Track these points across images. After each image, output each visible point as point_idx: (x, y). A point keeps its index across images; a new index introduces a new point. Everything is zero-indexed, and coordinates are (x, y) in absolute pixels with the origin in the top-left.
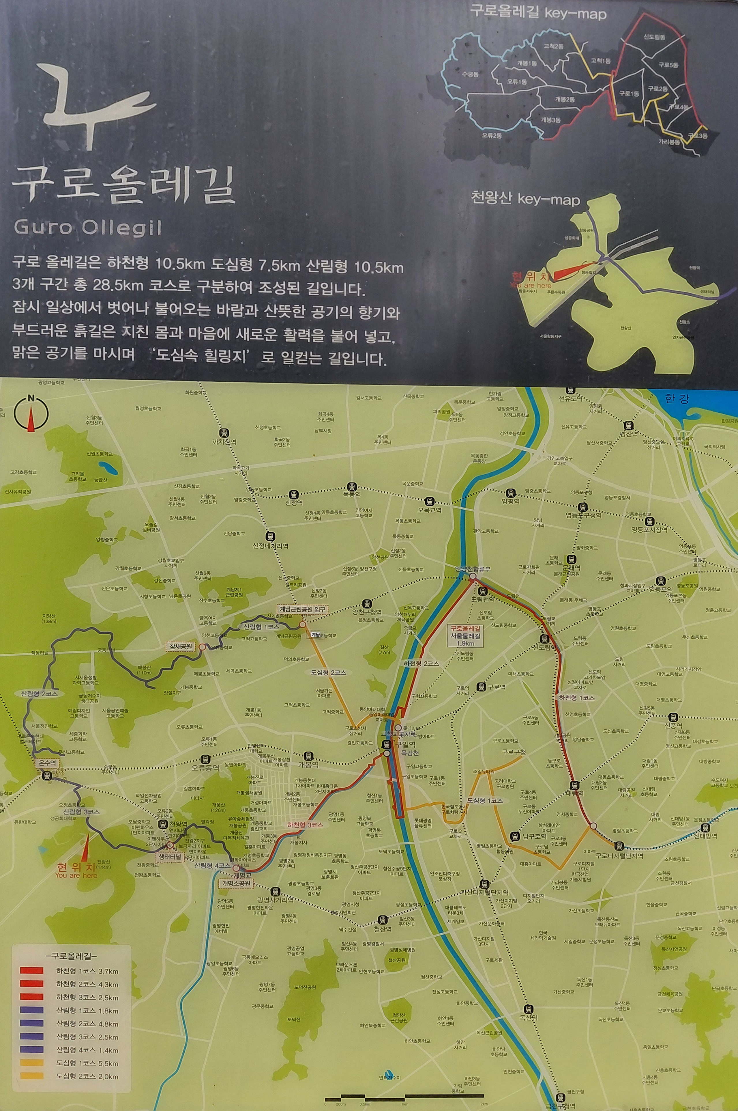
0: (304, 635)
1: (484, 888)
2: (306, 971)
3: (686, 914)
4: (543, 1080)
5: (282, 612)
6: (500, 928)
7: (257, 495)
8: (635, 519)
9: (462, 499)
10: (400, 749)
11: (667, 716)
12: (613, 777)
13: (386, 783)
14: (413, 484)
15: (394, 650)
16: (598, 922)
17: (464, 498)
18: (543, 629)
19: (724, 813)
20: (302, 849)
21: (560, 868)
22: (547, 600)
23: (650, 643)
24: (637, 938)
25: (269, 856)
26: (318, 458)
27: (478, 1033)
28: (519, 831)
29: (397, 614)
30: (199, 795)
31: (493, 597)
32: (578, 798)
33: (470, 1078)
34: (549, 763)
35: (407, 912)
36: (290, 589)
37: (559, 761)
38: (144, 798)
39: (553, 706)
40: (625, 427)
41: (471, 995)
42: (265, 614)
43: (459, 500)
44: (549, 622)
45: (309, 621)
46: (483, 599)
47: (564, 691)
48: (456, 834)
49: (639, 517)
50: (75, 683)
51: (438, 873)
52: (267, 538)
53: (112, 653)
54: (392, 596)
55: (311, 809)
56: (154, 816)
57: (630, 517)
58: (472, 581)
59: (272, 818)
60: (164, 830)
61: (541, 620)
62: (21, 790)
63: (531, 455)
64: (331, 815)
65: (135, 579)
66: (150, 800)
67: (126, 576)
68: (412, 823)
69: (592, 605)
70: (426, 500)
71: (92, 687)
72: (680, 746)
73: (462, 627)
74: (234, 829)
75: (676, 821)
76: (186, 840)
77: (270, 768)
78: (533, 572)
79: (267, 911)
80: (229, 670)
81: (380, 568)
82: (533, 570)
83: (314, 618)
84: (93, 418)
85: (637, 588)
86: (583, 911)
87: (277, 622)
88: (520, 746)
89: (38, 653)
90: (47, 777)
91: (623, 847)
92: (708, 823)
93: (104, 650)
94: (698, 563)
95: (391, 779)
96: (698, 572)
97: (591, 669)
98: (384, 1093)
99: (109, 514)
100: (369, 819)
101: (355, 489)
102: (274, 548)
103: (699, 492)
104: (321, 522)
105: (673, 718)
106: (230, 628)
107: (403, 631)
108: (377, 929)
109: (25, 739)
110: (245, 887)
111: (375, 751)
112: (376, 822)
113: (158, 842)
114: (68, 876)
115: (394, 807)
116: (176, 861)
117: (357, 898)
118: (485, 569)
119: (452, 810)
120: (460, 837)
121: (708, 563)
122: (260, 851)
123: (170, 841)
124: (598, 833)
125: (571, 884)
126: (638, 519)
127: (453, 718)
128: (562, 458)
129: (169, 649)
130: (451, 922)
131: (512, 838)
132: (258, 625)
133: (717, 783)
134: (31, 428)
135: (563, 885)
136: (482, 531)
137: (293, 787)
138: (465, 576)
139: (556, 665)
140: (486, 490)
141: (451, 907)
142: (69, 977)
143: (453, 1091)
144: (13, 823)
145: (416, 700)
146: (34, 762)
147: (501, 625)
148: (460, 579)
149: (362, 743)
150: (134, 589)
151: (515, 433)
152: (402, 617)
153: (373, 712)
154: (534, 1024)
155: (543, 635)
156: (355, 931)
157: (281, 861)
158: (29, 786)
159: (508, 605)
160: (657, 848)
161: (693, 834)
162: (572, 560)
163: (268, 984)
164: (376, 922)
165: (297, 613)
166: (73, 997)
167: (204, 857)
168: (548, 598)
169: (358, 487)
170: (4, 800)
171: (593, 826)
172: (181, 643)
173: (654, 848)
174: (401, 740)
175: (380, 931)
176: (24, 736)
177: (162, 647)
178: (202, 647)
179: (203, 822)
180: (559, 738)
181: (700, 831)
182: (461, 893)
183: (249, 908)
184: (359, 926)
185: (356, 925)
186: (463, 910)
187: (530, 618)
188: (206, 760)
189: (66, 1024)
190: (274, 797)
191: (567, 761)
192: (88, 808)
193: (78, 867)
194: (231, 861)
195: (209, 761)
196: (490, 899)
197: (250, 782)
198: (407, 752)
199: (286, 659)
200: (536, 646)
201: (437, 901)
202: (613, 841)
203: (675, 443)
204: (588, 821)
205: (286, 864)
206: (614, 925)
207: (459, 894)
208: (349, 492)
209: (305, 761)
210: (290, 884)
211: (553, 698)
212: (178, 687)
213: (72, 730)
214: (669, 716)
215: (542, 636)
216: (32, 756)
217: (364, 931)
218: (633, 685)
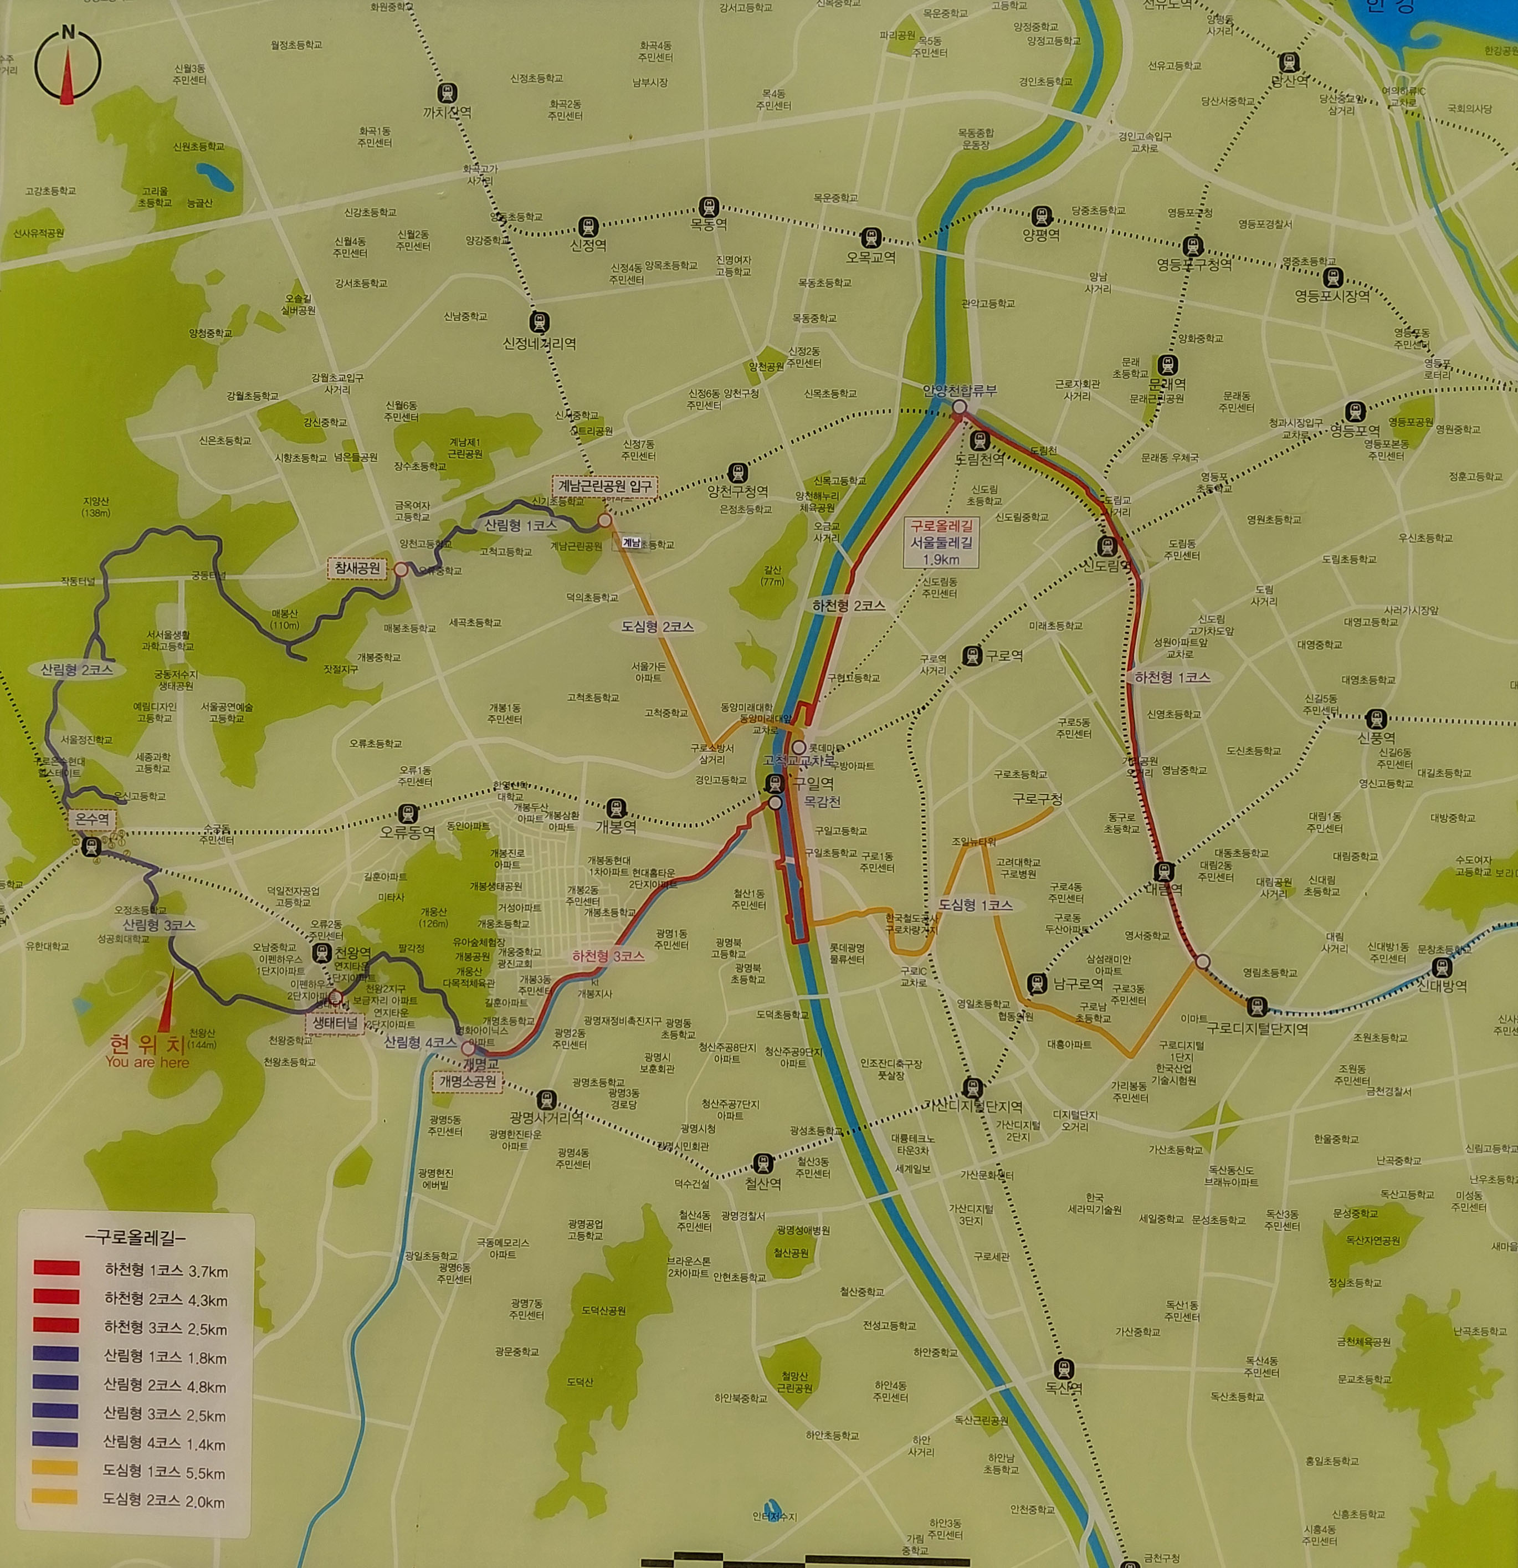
0: (607, 544)
1: (971, 1097)
2: (605, 1273)
3: (1399, 1160)
4: (1093, 1530)
5: (563, 492)
6: (1005, 1185)
7: (513, 228)
8: (1303, 271)
9: (938, 231)
10: (801, 795)
11: (1363, 717)
12: (1246, 854)
13: (772, 867)
14: (836, 198)
15: (794, 575)
16: (1211, 1176)
17: (944, 228)
18: (1106, 523)
19: (1483, 934)
20: (601, 1008)
21: (1131, 1055)
22: (1114, 458)
23: (1330, 554)
24: (1295, 1215)
25: (535, 1022)
26: (639, 145)
27: (959, 1420)
28: (1046, 972)
29: (800, 496)
30: (393, 891)
31: (1001, 454)
32: (1172, 899)
33: (941, 1521)
34: (1110, 823)
35: (813, 1147)
36: (579, 441)
37: (1131, 818)
38: (285, 897)
39: (1122, 697)
40: (1282, 66)
41: (944, 1336)
42: (528, 495)
43: (933, 234)
44: (1119, 507)
45: (619, 513)
46: (981, 458)
47: (1144, 664)
48: (914, 977)
49: (1309, 268)
50: (147, 647)
51: (878, 1062)
52: (532, 326)
53: (219, 580)
54: (790, 454)
55: (620, 922)
56: (304, 935)
57: (1291, 267)
58: (957, 418)
59: (541, 940)
60: (324, 965)
61: (1101, 504)
62: (40, 878)
63: (1085, 129)
64: (661, 934)
65: (268, 419)
66: (296, 900)
67: (247, 413)
68: (825, 953)
69: (1209, 467)
70: (863, 235)
71: (180, 656)
72: (1391, 784)
73: (936, 524)
74: (466, 964)
75: (1379, 953)
76: (369, 986)
77: (537, 834)
78: (1086, 396)
79: (529, 1141)
80: (456, 620)
81: (767, 391)
82: (1086, 390)
83: (628, 505)
84: (188, 69)
85: (1306, 429)
86: (1180, 1151)
87: (552, 514)
88: (1051, 785)
89: (73, 580)
90: (92, 849)
91: (1266, 1010)
92: (1447, 956)
93: (204, 575)
94: (1435, 370)
95: (783, 860)
96: (1433, 391)
97: (1203, 611)
98: (764, 1550)
99: (215, 277)
100: (738, 943)
101: (717, 211)
102: (547, 349)
103: (1438, 210)
104: (643, 287)
105: (1377, 721)
106: (457, 529)
107: (812, 532)
108: (751, 1184)
109: (48, 767)
110: (485, 1089)
111: (751, 797)
112: (752, 950)
113: (312, 990)
114: (131, 1064)
115: (789, 919)
116: (348, 1031)
117: (709, 1117)
118: (985, 389)
119: (908, 925)
120: (922, 984)
121: (1455, 370)
122: (517, 1012)
123: (335, 990)
124: (1213, 978)
125: (1155, 1090)
126: (1309, 272)
127: (912, 726)
128: (1150, 136)
129: (334, 574)
130: (902, 1171)
131: (1030, 987)
132: (513, 522)
133: (1469, 866)
134: (67, 97)
135: (1138, 1092)
136: (981, 304)
137: (582, 873)
138: (944, 408)
139: (1131, 606)
140: (990, 209)
141: (904, 1138)
142: (130, 1283)
143: (906, 1550)
144: (24, 946)
145: (837, 687)
146: (65, 816)
147: (1017, 518)
148: (931, 413)
149: (725, 780)
150: (264, 441)
151: (1050, 82)
152: (810, 503)
153: (748, 714)
154: (1076, 1403)
155: (1105, 537)
156: (706, 1187)
157: (559, 1033)
158: (56, 868)
159: (1033, 470)
160: (1337, 1011)
161: (1415, 982)
162: (1168, 367)
163: (530, 1303)
164: (749, 1168)
165: (592, 494)
166: (137, 1327)
167: (402, 1025)
168: (1118, 453)
169: (721, 207)
170: (6, 898)
171: (1202, 962)
172: (358, 561)
173: (1331, 1012)
174: (805, 774)
175: (757, 1187)
176: (46, 761)
177: (320, 567)
178: (401, 569)
179: (402, 948)
180: (1133, 768)
181: (1431, 973)
182: (925, 1106)
183: (494, 1135)
184: (715, 1176)
185: (710, 1173)
186: (928, 1145)
187: (1079, 500)
188: (408, 816)
189: (123, 1385)
190: (547, 896)
191: (1149, 817)
192: (173, 917)
193: (152, 1044)
194: (458, 1033)
195: (415, 818)
196: (983, 1120)
197: (498, 864)
198: (817, 800)
199: (571, 597)
200: (1089, 562)
201: (874, 1124)
202: (1245, 996)
203: (1386, 99)
204: (1191, 951)
205: (570, 1040)
206: (1245, 1182)
207: (919, 1108)
208: (703, 219)
209: (610, 820)
210: (577, 1083)
211: (1123, 678)
212: (352, 657)
213: (143, 747)
214: (1368, 717)
215: (1101, 539)
216: (61, 805)
217: (725, 1187)
218: (1292, 647)
